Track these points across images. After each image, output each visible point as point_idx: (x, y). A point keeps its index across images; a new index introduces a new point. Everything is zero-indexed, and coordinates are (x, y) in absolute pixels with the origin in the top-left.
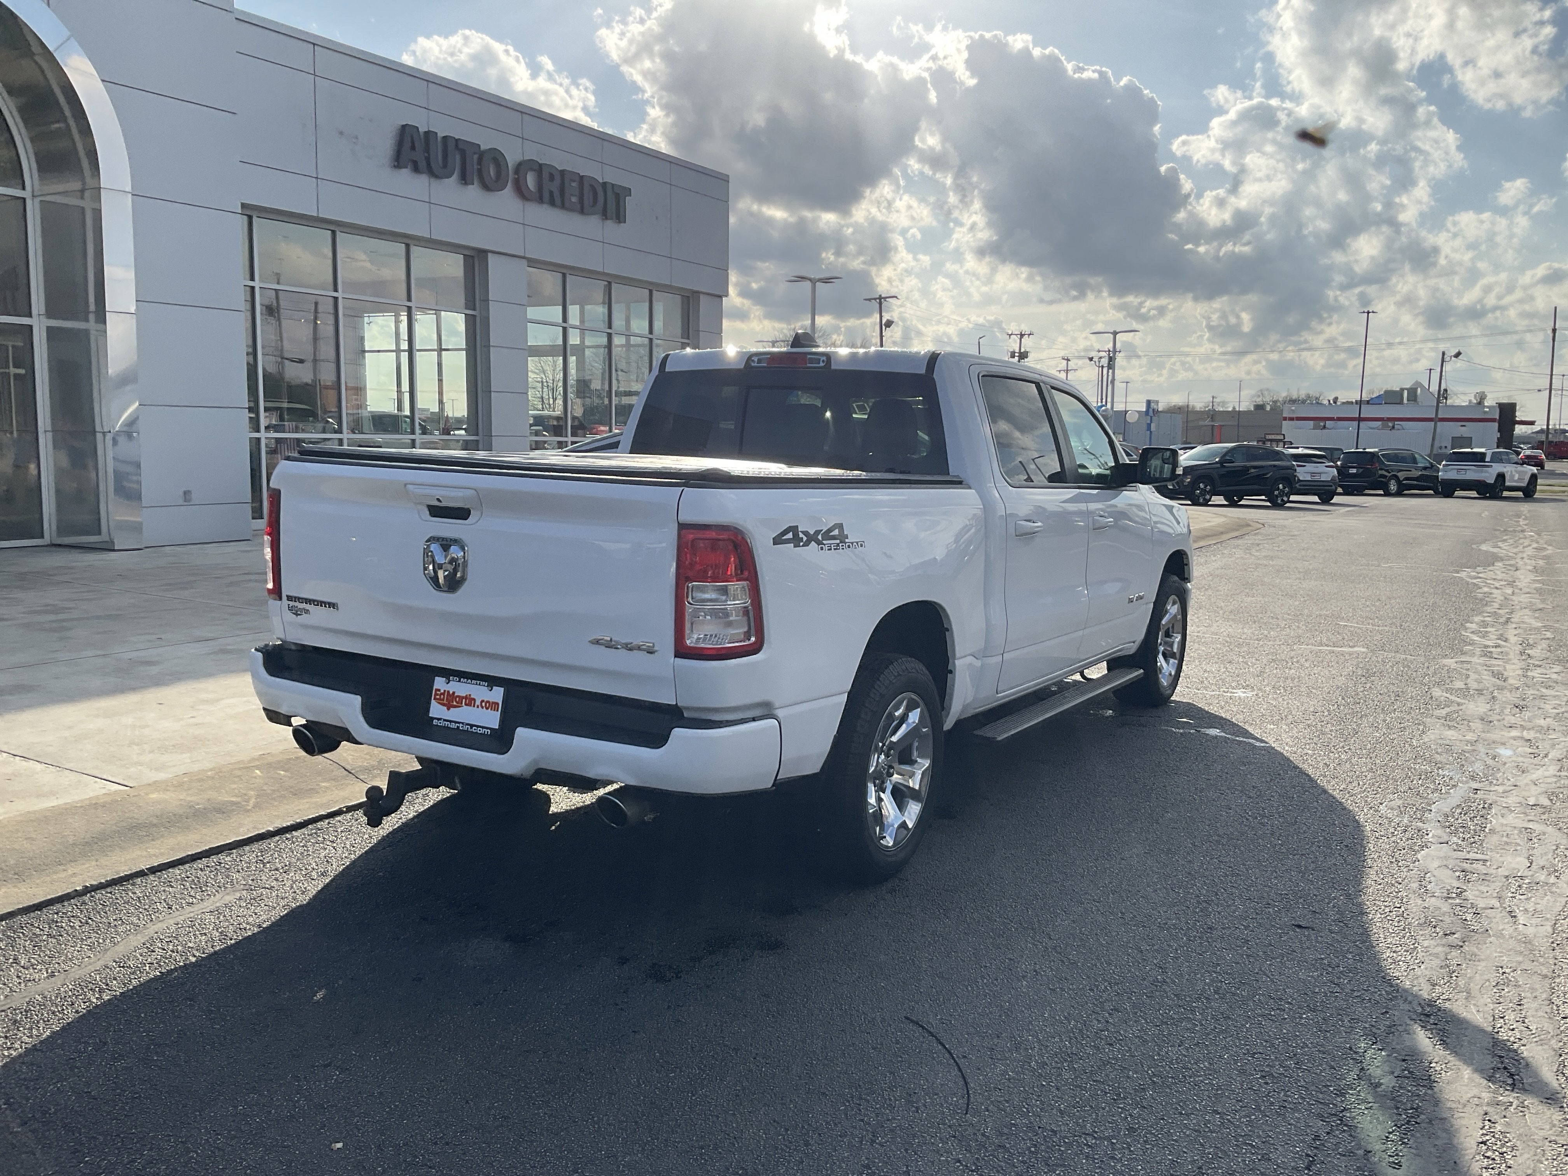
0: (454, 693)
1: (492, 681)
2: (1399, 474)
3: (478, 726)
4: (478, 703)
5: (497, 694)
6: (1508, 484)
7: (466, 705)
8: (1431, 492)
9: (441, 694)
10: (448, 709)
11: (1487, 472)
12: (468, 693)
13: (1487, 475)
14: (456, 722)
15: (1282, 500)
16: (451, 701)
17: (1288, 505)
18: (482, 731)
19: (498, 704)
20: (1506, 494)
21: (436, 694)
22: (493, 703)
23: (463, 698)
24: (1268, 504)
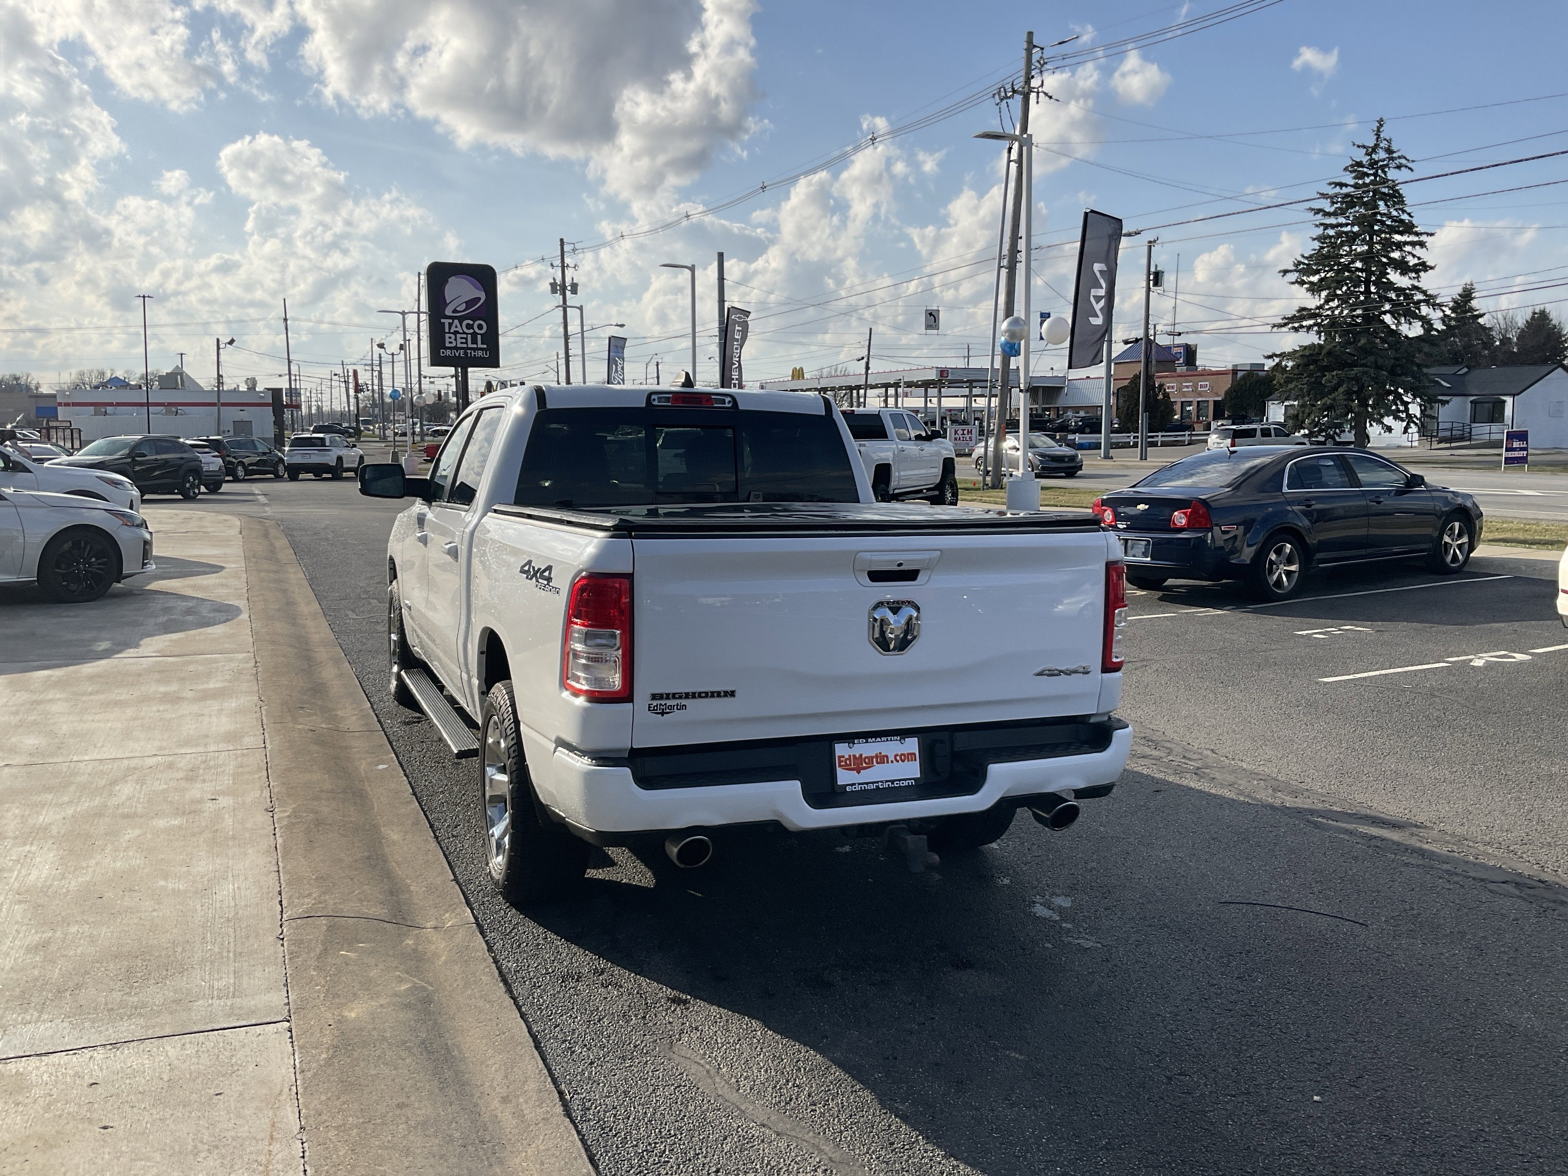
0: (861, 755)
1: (903, 734)
2: (244, 460)
3: (900, 780)
4: (891, 758)
5: (912, 745)
6: (345, 466)
7: (877, 763)
8: (272, 476)
9: (846, 759)
10: (859, 773)
11: (329, 455)
12: (878, 752)
13: (329, 458)
14: (873, 783)
15: (194, 493)
16: (859, 764)
17: (199, 497)
18: (906, 783)
19: (915, 754)
20: (345, 474)
21: (840, 762)
22: (908, 754)
23: (872, 758)
24: (180, 497)
